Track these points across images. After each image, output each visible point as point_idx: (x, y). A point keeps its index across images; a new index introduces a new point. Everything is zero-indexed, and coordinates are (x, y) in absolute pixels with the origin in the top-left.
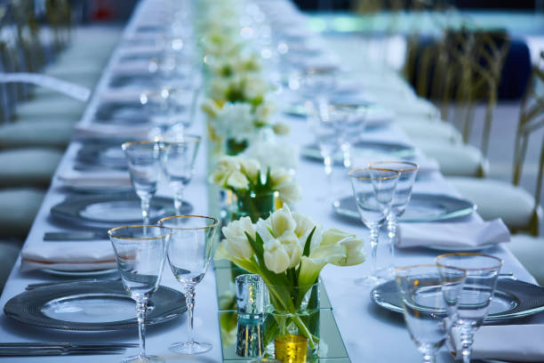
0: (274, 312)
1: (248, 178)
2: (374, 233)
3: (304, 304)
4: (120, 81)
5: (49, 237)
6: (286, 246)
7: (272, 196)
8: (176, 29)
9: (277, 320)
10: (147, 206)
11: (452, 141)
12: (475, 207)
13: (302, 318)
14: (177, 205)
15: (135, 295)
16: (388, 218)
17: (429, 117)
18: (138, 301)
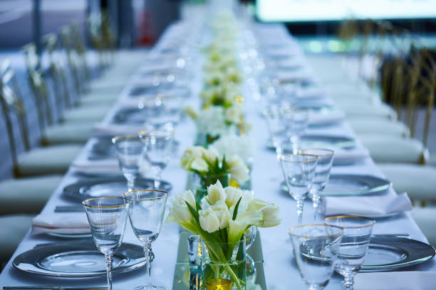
0: (211, 263)
1: (208, 163)
2: (300, 203)
3: (234, 256)
4: (138, 91)
5: (59, 210)
6: (218, 212)
7: (227, 177)
8: (184, 50)
9: (213, 269)
10: (132, 185)
11: (404, 136)
12: (391, 184)
13: (231, 266)
14: (157, 185)
15: (103, 250)
16: (311, 192)
17: (389, 117)
18: (106, 254)
